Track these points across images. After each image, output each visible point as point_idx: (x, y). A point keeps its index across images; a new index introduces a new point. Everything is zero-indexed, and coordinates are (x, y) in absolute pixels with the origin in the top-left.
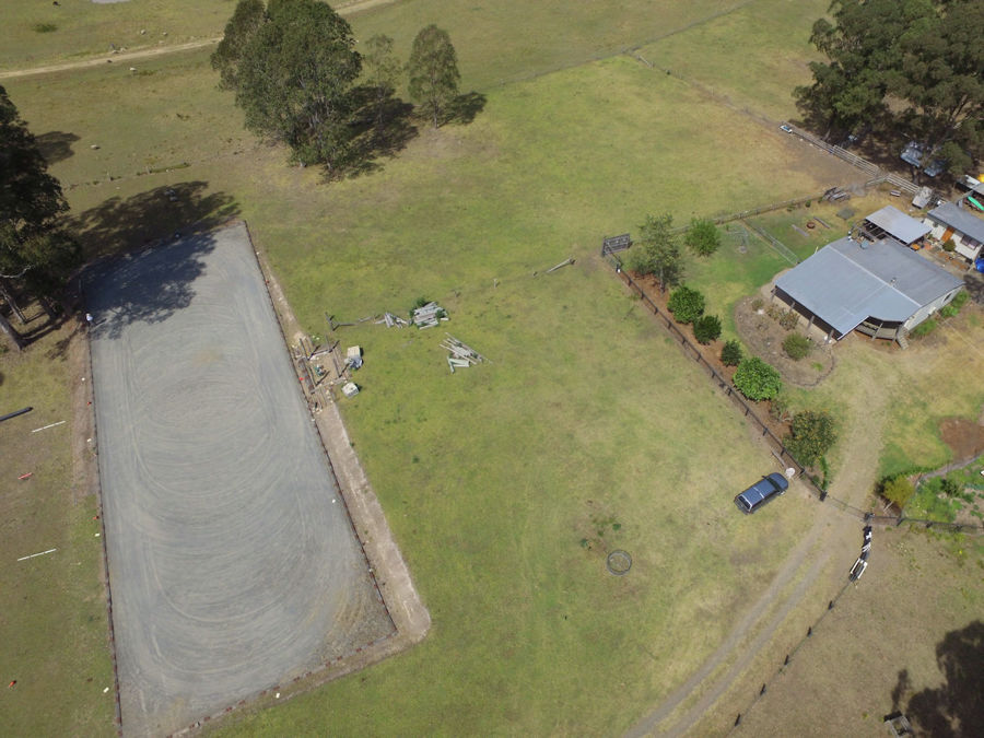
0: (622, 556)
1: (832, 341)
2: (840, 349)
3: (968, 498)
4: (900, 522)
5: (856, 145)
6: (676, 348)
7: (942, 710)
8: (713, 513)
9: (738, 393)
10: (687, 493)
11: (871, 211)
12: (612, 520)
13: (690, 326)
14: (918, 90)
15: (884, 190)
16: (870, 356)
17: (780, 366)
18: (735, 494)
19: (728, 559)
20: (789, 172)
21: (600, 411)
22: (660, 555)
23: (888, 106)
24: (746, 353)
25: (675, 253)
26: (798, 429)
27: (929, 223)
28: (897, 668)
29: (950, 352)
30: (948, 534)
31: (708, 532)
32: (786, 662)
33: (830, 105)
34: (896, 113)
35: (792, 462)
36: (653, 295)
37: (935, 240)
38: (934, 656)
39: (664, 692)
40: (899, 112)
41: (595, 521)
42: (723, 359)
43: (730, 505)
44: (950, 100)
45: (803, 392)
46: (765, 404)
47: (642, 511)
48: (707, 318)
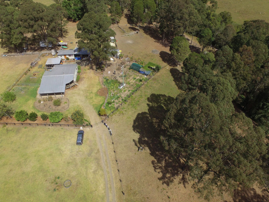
0: (67, 182)
1: (63, 95)
2: (66, 96)
3: (114, 102)
4: (108, 117)
5: (28, 49)
6: (30, 127)
8: (75, 152)
9: (55, 123)
10: (66, 154)
11: (45, 62)
12: (56, 178)
13: (28, 120)
14: (30, 29)
15: (44, 56)
16: (73, 92)
17: (58, 110)
18: (76, 143)
19: (88, 157)
22: (74, 172)
23: (27, 37)
24: (48, 114)
26: (74, 119)
27: (59, 57)
28: (132, 141)
29: (87, 79)
30: (117, 111)
31: (78, 156)
34: (30, 37)
35: (80, 126)
36: (9, 121)
37: (64, 59)
38: (134, 132)
40: (31, 37)
41: (52, 183)
42: (44, 120)
43: (77, 147)
45: (68, 110)
46: (63, 120)
47: (60, 168)
48: (30, 114)
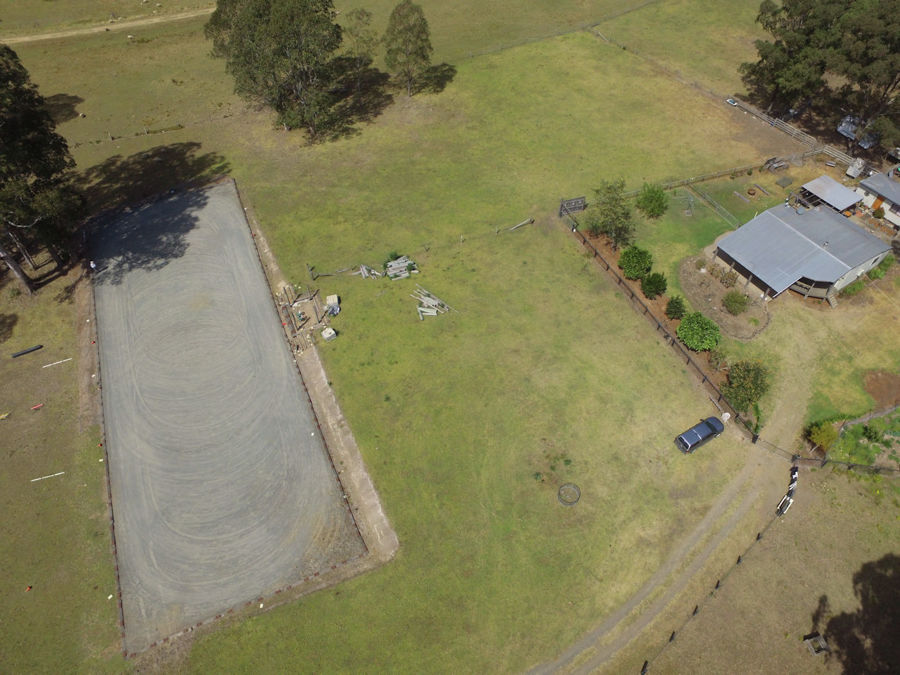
0: (572, 488)
1: (768, 299)
2: (775, 306)
3: (887, 444)
4: (824, 464)
5: (796, 118)
6: (626, 302)
7: (856, 632)
8: (655, 452)
9: (681, 345)
10: (632, 434)
11: (807, 180)
12: (563, 456)
13: (639, 283)
14: (855, 68)
15: (822, 161)
16: (801, 313)
17: (720, 320)
18: (676, 435)
19: (667, 493)
20: (733, 143)
21: (555, 357)
22: (606, 489)
23: (827, 82)
24: (689, 308)
25: (627, 215)
26: (734, 378)
27: (861, 192)
28: (817, 594)
29: (876, 310)
30: (867, 475)
31: (650, 468)
32: (717, 586)
33: (773, 81)
34: (834, 89)
35: (728, 407)
36: (605, 253)
37: (866, 207)
38: (851, 584)
39: (607, 611)
40: (837, 88)
41: (547, 457)
42: (668, 313)
43: (670, 445)
44: (885, 77)
45: (740, 344)
46: (705, 354)
47: (590, 449)
48: (654, 275)
